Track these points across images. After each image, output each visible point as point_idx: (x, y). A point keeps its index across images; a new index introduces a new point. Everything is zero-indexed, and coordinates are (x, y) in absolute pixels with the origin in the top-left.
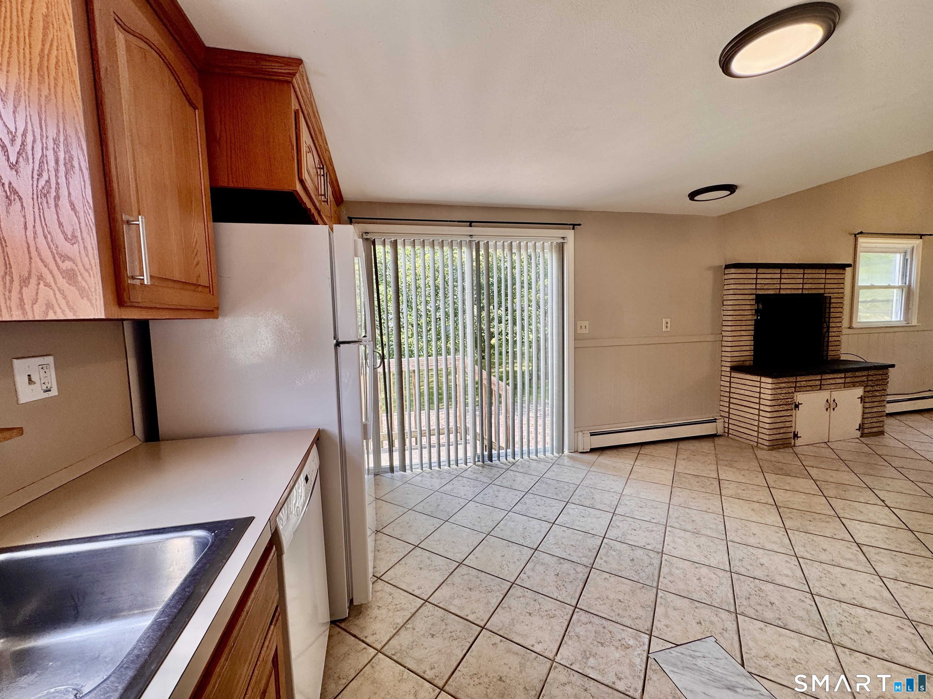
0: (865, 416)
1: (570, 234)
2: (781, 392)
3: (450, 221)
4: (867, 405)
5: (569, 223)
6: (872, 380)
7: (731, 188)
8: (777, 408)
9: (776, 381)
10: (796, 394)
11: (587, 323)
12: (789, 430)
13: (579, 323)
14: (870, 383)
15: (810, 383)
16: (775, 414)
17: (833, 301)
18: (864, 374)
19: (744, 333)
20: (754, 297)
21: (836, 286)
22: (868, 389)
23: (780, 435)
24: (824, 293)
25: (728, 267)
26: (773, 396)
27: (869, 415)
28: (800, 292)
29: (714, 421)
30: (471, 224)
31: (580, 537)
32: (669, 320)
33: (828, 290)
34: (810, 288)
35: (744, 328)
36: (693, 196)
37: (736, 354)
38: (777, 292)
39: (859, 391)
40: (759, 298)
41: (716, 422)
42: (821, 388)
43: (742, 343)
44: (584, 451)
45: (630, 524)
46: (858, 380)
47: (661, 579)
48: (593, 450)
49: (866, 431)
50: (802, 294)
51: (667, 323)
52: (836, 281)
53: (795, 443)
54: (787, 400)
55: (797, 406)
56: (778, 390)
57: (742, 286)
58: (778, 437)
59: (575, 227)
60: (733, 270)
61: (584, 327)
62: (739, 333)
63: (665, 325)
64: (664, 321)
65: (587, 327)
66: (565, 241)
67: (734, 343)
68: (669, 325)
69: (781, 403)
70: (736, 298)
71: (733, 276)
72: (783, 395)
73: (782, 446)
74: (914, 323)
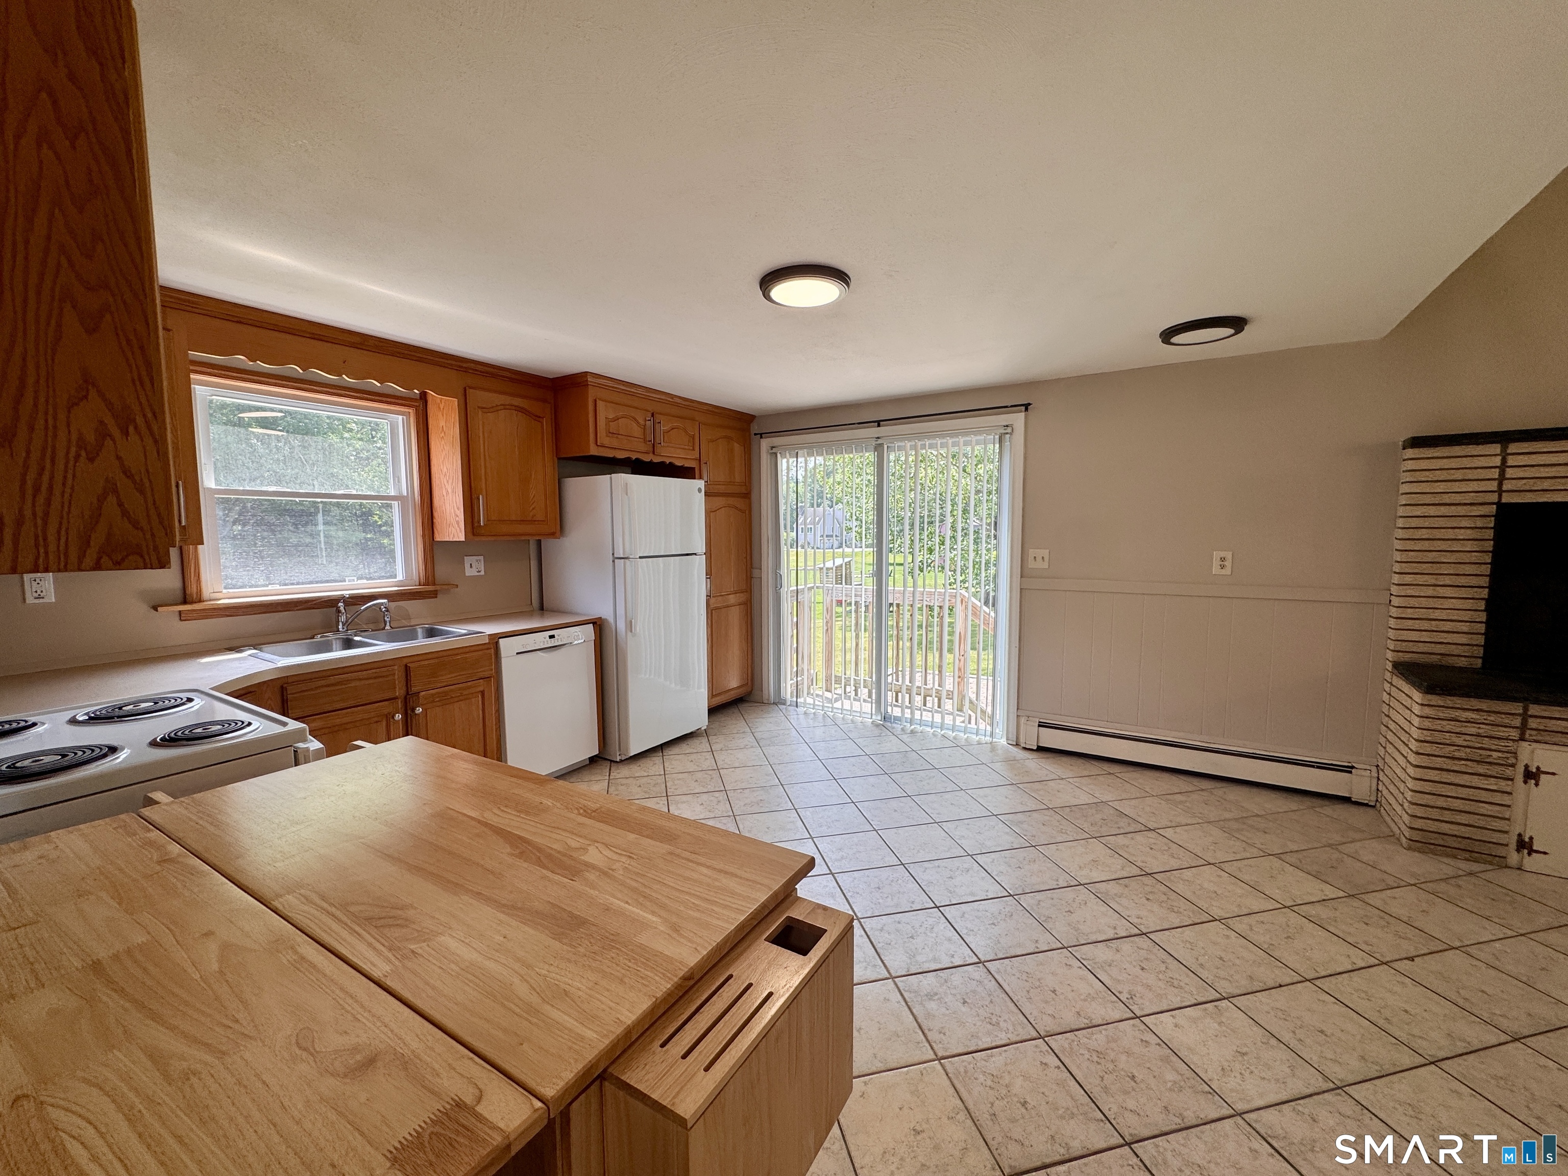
1: (1018, 419)
3: (855, 424)
7: (1236, 323)
10: (1525, 744)
11: (1045, 553)
12: (1503, 825)
13: (1032, 553)
16: (1435, 776)
19: (1448, 592)
20: (1491, 509)
23: (1455, 827)
25: (1417, 442)
26: (1425, 732)
29: (1348, 769)
30: (879, 423)
32: (1229, 555)
35: (1447, 580)
41: (1351, 772)
43: (1437, 614)
44: (1029, 747)
48: (1041, 749)
51: (1223, 559)
53: (1521, 862)
54: (1484, 753)
55: (1532, 775)
56: (1444, 723)
57: (1441, 487)
58: (1446, 828)
59: (1027, 406)
60: (1410, 453)
61: (1039, 559)
62: (1430, 591)
63: (1216, 563)
64: (1217, 555)
65: (1046, 559)
66: (1009, 430)
67: (1409, 610)
68: (1228, 563)
69: (1457, 754)
70: (1418, 513)
71: (1410, 465)
72: (1468, 738)
73: (1467, 855)
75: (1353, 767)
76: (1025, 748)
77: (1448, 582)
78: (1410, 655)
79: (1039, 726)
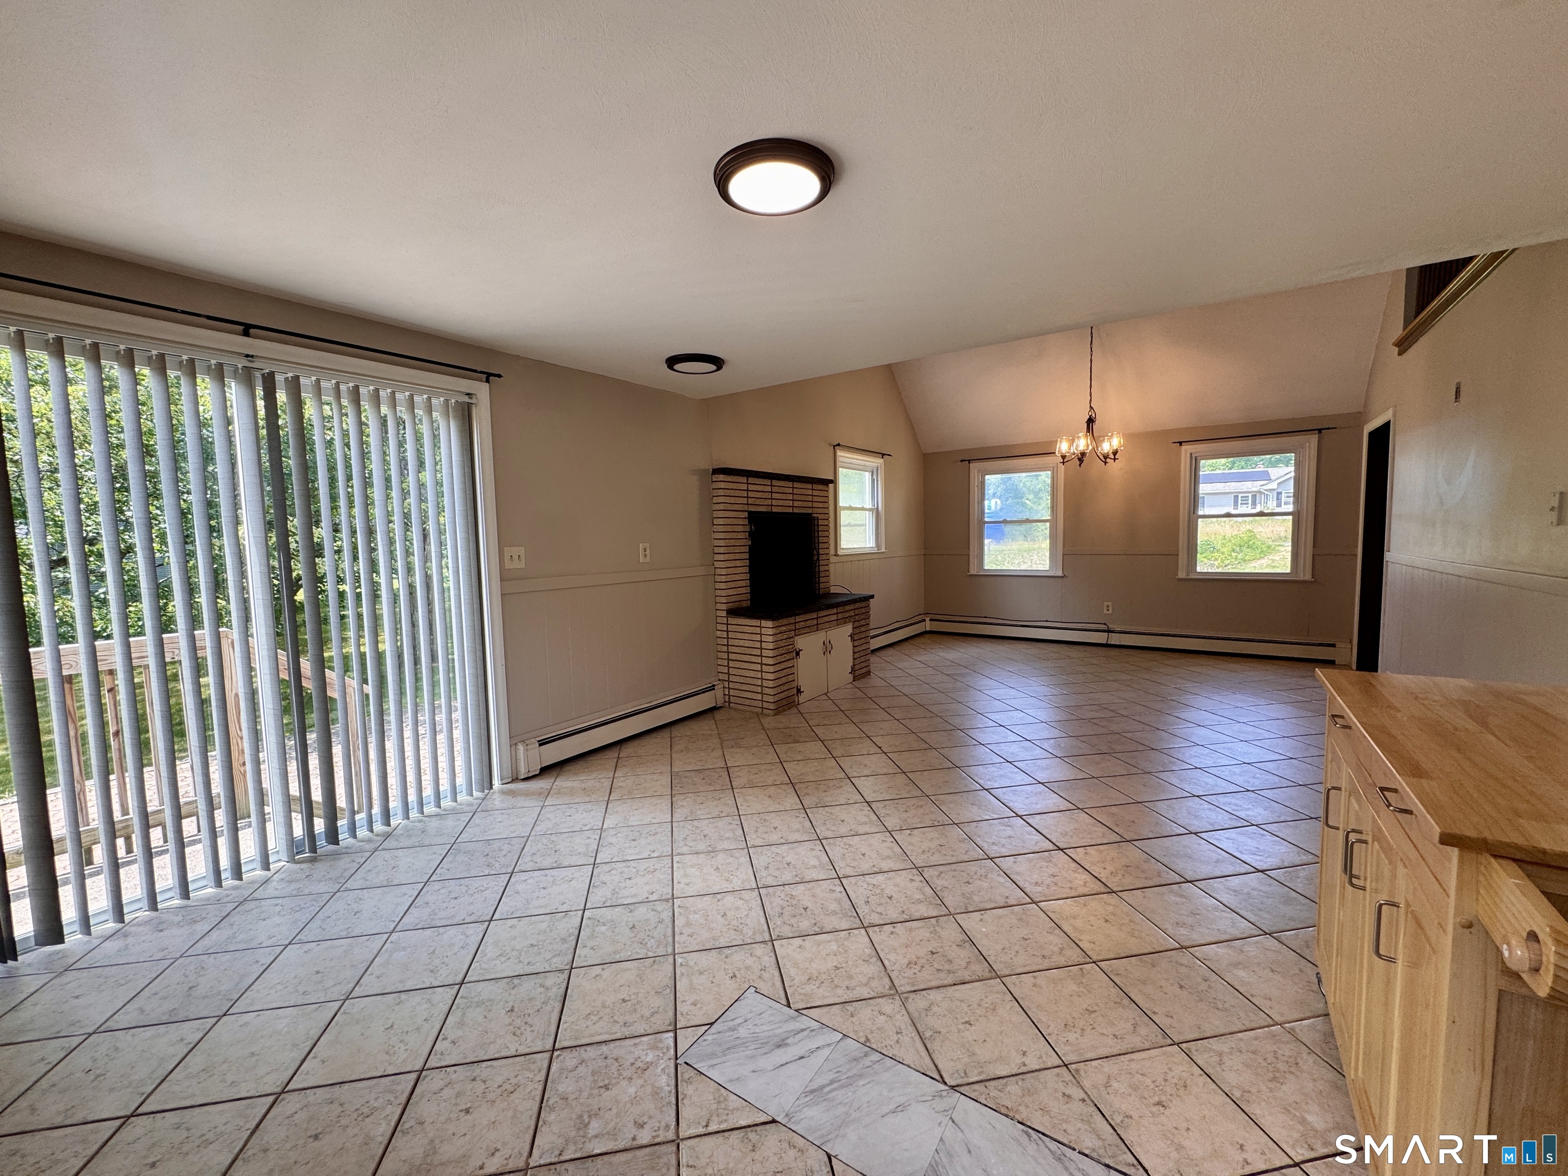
0: (855, 656)
1: (482, 390)
2: (782, 638)
3: (183, 312)
4: (856, 643)
5: (479, 369)
6: (858, 614)
7: (717, 362)
9: (777, 623)
10: (796, 638)
11: (521, 551)
12: (793, 685)
13: (508, 551)
14: (857, 618)
15: (808, 623)
16: (777, 667)
17: (821, 522)
18: (851, 608)
19: (738, 563)
20: (746, 515)
21: (821, 505)
22: (857, 624)
23: (784, 694)
24: (812, 513)
25: (716, 471)
26: (774, 644)
27: (858, 655)
28: (790, 510)
29: (712, 688)
30: (247, 330)
31: (544, 925)
32: (648, 546)
33: (815, 510)
34: (799, 508)
35: (738, 556)
36: (672, 362)
37: (731, 592)
38: (769, 509)
39: (848, 629)
40: (754, 517)
41: (715, 689)
42: (818, 628)
43: (737, 577)
44: (530, 775)
45: (621, 873)
46: (848, 615)
47: (677, 939)
48: (545, 770)
49: (857, 673)
50: (793, 513)
51: (645, 550)
52: (821, 499)
53: (798, 700)
54: (788, 647)
55: (798, 654)
56: (778, 635)
57: (732, 500)
58: (782, 695)
59: (491, 376)
60: (716, 477)
61: (515, 558)
62: (733, 564)
63: (642, 554)
64: (642, 547)
65: (523, 558)
66: (471, 400)
67: (728, 577)
68: (649, 553)
69: (782, 652)
70: (727, 516)
71: (715, 485)
72: (784, 641)
73: (788, 706)
74: (883, 550)
75: (714, 685)
77: (740, 558)
78: (730, 605)
79: (540, 744)
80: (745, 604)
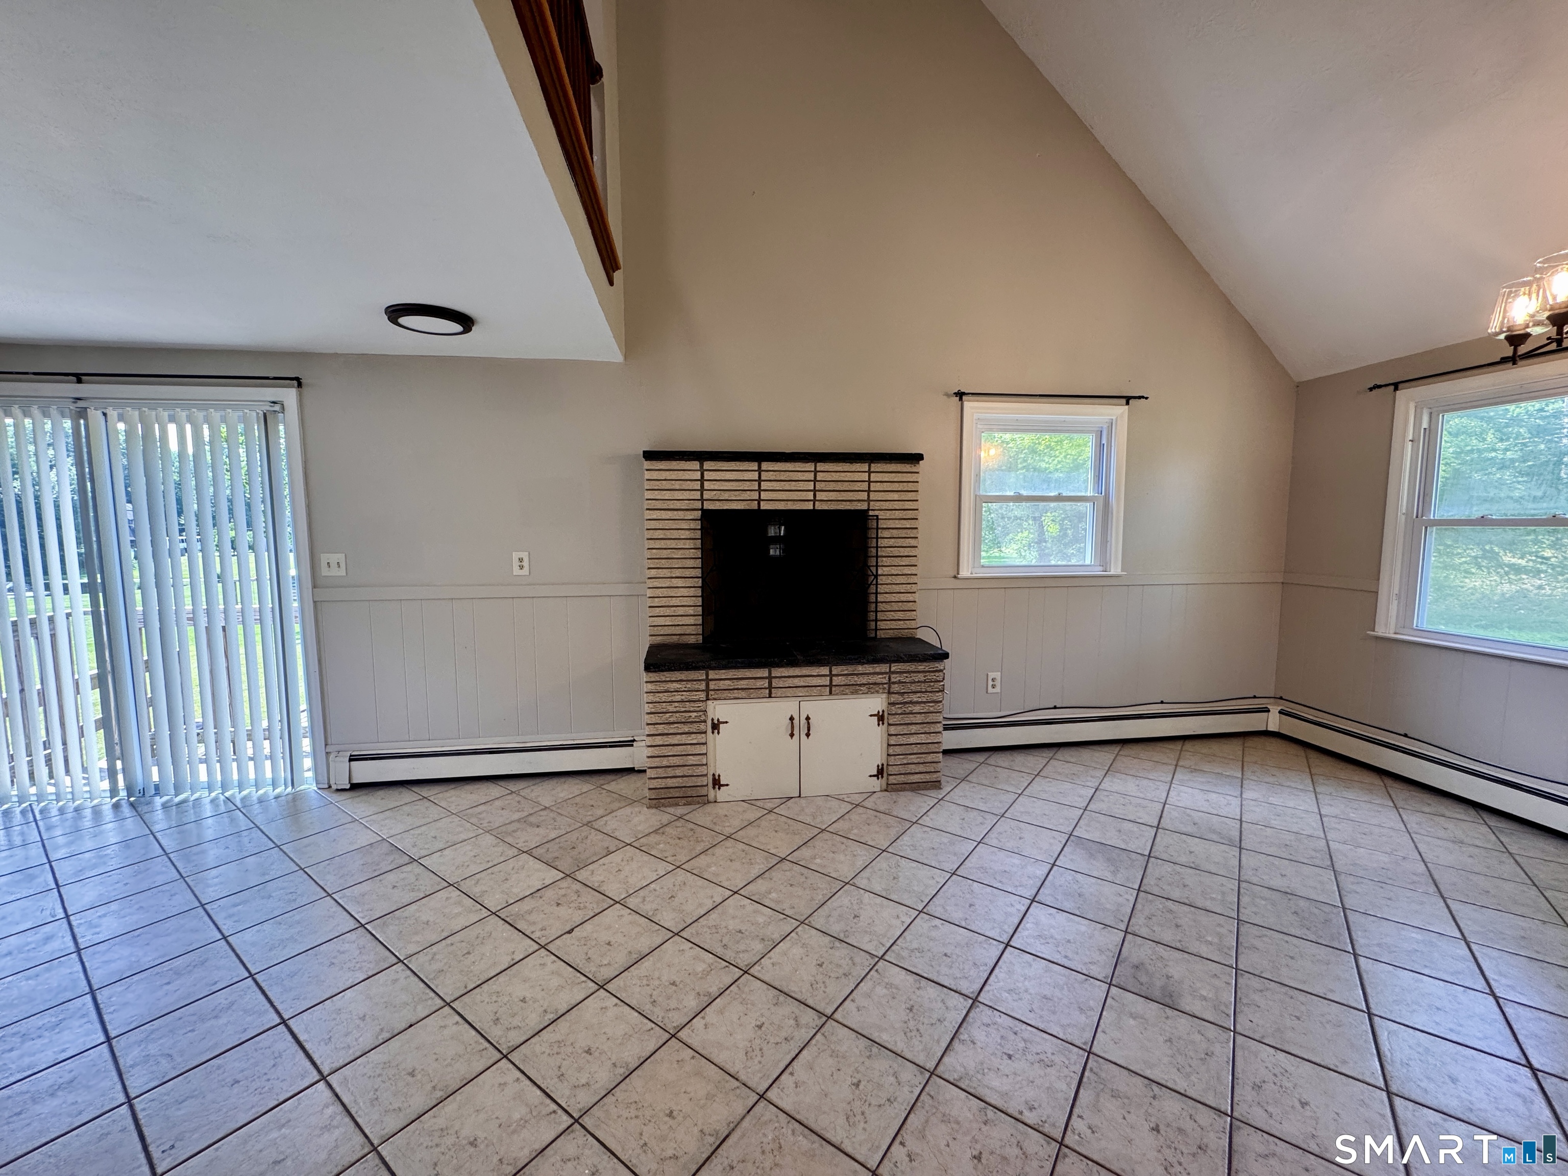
0: (891, 752)
1: (289, 395)
2: (670, 699)
3: (34, 373)
4: (893, 730)
6: (900, 682)
8: (661, 729)
9: (655, 676)
10: (709, 702)
11: (340, 557)
12: (703, 770)
13: (324, 558)
14: (895, 688)
15: (743, 684)
16: (659, 740)
18: (878, 670)
19: (679, 583)
20: (698, 514)
21: (895, 496)
23: (674, 780)
24: (868, 510)
26: (651, 705)
27: (898, 750)
28: (809, 506)
29: (629, 743)
30: (78, 378)
32: (525, 555)
33: (878, 504)
34: (828, 501)
35: (678, 573)
37: (661, 621)
38: (754, 506)
39: (877, 703)
41: (632, 745)
42: (770, 693)
43: (674, 602)
44: (341, 788)
46: (864, 680)
48: (355, 787)
49: (892, 780)
50: (814, 511)
51: (521, 560)
52: (896, 487)
53: (716, 796)
54: (687, 715)
55: (716, 727)
56: (661, 695)
57: (667, 495)
58: (670, 782)
59: (299, 382)
60: (647, 464)
61: (334, 565)
62: (667, 583)
63: (516, 564)
64: (516, 556)
65: (343, 565)
66: (277, 408)
67: (656, 600)
68: (526, 563)
69: (672, 720)
70: (654, 517)
71: (648, 475)
72: (676, 704)
73: (683, 801)
74: (1115, 569)
75: (634, 741)
76: (338, 790)
77: (678, 575)
78: (660, 638)
79: (350, 760)
80: (692, 640)
